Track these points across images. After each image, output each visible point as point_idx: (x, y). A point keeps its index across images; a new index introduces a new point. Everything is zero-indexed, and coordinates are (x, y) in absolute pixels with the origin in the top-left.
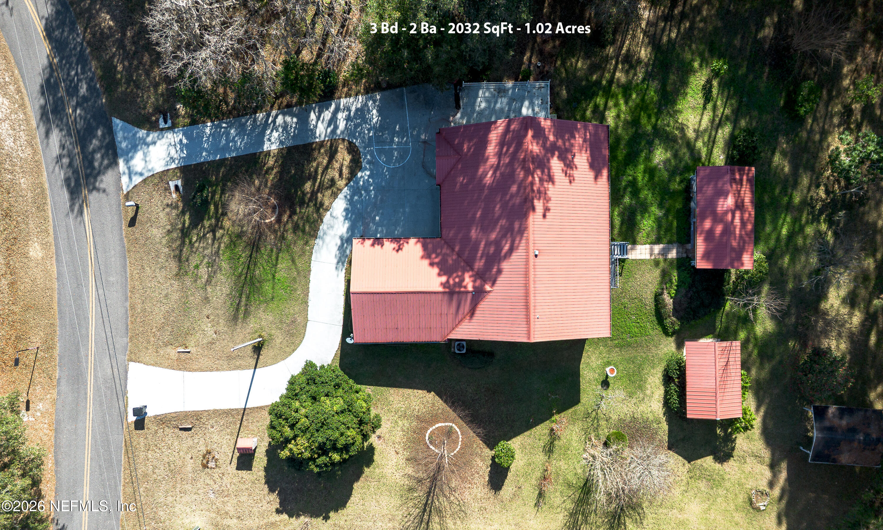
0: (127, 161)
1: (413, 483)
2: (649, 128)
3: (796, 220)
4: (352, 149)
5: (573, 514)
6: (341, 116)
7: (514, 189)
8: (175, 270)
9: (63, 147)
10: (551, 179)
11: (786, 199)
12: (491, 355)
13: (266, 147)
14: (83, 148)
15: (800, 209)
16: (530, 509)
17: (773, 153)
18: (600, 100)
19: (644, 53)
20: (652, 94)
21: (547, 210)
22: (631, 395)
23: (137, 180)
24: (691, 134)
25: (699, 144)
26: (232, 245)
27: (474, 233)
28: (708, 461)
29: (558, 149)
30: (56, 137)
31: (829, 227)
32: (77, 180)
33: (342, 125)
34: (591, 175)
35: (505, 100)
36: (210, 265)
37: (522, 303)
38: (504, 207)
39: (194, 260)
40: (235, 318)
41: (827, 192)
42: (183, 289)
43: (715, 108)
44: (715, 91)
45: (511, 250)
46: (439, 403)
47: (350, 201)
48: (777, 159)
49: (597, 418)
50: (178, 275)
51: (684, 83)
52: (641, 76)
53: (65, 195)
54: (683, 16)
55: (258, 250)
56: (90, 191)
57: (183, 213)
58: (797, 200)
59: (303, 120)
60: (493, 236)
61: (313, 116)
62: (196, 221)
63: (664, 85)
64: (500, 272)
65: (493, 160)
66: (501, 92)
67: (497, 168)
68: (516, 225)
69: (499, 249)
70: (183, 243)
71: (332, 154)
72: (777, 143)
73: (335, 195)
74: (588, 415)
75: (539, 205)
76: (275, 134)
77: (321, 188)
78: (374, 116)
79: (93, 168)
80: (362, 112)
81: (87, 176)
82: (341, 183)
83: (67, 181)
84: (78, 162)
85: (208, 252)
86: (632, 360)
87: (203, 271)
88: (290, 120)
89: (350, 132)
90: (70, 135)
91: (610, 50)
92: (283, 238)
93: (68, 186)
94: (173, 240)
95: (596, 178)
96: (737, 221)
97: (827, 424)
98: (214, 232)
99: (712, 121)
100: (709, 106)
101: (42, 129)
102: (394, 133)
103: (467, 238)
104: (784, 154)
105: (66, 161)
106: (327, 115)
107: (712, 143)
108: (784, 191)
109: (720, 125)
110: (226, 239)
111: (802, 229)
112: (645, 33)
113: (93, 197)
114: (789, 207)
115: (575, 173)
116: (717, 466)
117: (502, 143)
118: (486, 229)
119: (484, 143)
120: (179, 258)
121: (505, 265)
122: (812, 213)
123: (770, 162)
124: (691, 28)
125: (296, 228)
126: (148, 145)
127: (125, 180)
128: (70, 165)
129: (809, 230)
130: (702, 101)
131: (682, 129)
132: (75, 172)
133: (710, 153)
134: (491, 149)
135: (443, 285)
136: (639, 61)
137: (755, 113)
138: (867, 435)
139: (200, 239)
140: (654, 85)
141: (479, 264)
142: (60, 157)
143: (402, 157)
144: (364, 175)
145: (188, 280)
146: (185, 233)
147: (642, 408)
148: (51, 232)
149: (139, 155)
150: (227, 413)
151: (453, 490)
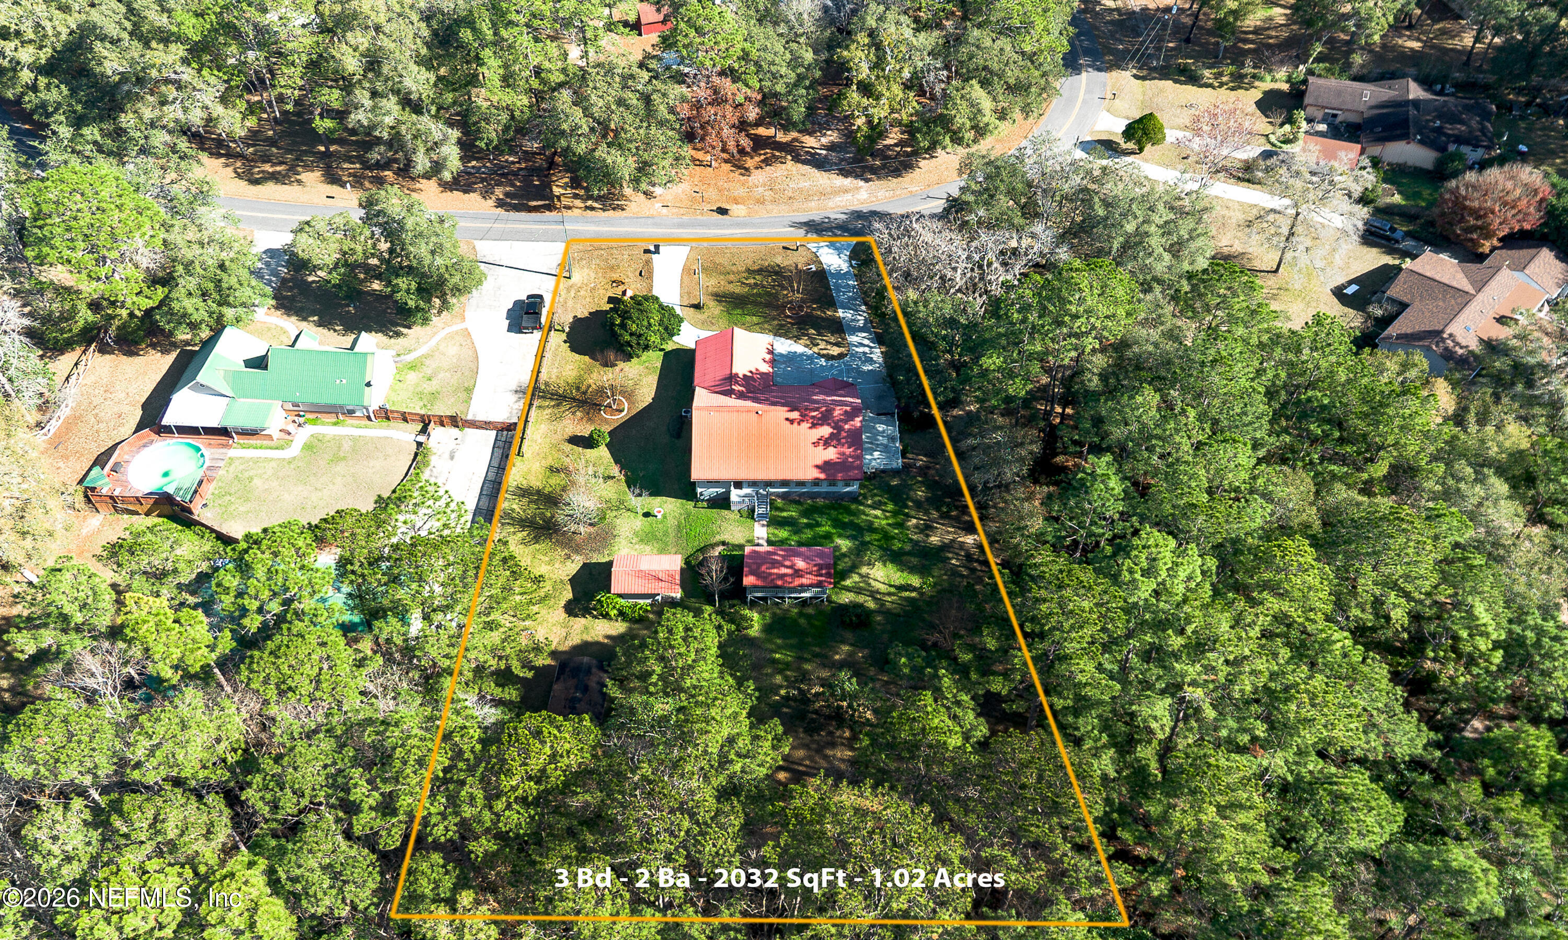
0: (827, 246)
1: (583, 388)
2: (868, 539)
3: (788, 666)
4: (841, 356)
5: (538, 492)
6: (867, 350)
8: (752, 268)
9: (836, 219)
10: (814, 426)
11: (808, 656)
12: (678, 436)
13: (840, 310)
14: (836, 226)
15: (799, 669)
16: (550, 462)
17: (851, 645)
18: (890, 507)
19: (934, 540)
20: (897, 545)
21: (791, 421)
22: (636, 534)
23: (814, 250)
24: (864, 570)
25: (856, 578)
26: (769, 294)
28: (568, 595)
29: (839, 433)
30: (844, 217)
31: (782, 697)
32: (813, 225)
33: (861, 350)
34: (819, 462)
35: (885, 441)
36: (755, 284)
39: (758, 277)
41: (817, 695)
42: (739, 273)
43: (890, 594)
44: (907, 594)
46: (642, 406)
47: (802, 355)
48: (846, 648)
49: (618, 509)
50: (748, 271)
51: (912, 570)
52: (915, 537)
53: (803, 220)
54: (973, 570)
55: (766, 306)
56: (806, 230)
57: (792, 271)
58: (808, 667)
61: (865, 334)
63: (909, 554)
66: (892, 439)
70: (770, 271)
71: (837, 344)
72: (862, 648)
73: (806, 346)
74: (622, 502)
75: (795, 415)
76: (850, 315)
77: (811, 339)
78: (867, 367)
79: (822, 232)
80: (871, 361)
81: (816, 229)
82: (816, 349)
83: (813, 221)
84: (826, 225)
85: (764, 283)
86: (666, 534)
87: (751, 281)
88: (861, 323)
89: (854, 355)
90: (843, 222)
91: (935, 514)
92: (774, 319)
93: (809, 221)
94: (771, 266)
95: (817, 467)
96: (784, 571)
97: (594, 670)
99: (878, 592)
100: (893, 590)
101: (847, 211)
102: (855, 378)
104: (851, 654)
105: (826, 220)
106: (866, 342)
107: (858, 590)
108: (816, 655)
109: (874, 599)
111: (780, 672)
112: (953, 541)
113: (802, 232)
114: (801, 659)
115: (821, 448)
116: (563, 603)
120: (760, 270)
122: (796, 681)
123: (843, 642)
124: (963, 576)
125: (782, 326)
126: (839, 255)
127: (814, 244)
128: (824, 222)
129: (778, 679)
130: (897, 583)
131: (870, 564)
132: (819, 224)
133: (848, 589)
136: (928, 536)
137: (889, 627)
138: (580, 700)
140: (908, 547)
142: (828, 217)
144: (823, 362)
145: (745, 274)
147: (624, 542)
149: (832, 251)
151: (574, 413)
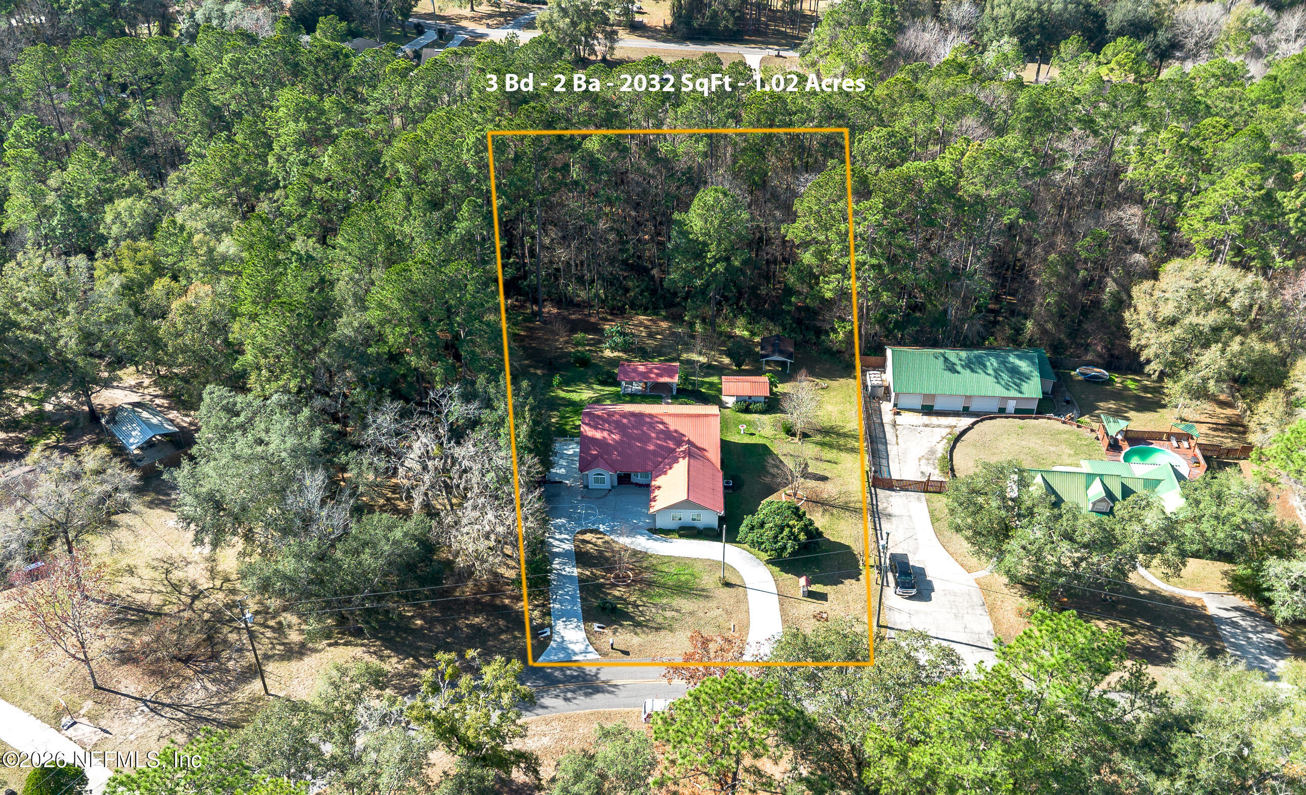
0: (575, 654)
4: (583, 532)
6: (558, 536)
7: (625, 421)
8: (668, 632)
9: (557, 696)
13: (576, 574)
14: (560, 682)
23: (591, 648)
26: (650, 596)
27: (651, 447)
32: (588, 688)
33: (564, 536)
36: (664, 609)
37: (694, 419)
38: (634, 427)
39: (660, 620)
40: (707, 597)
42: (682, 628)
45: (663, 423)
47: (621, 534)
50: (672, 630)
53: (599, 696)
55: (654, 582)
56: (598, 679)
57: (621, 625)
59: (558, 555)
60: (653, 435)
61: (557, 550)
62: (627, 616)
64: (676, 431)
65: (605, 434)
67: (610, 432)
68: (648, 420)
69: (662, 431)
70: (646, 626)
71: (585, 542)
73: (616, 542)
76: (567, 569)
77: (609, 547)
78: (561, 521)
79: (578, 676)
80: (558, 526)
81: (584, 680)
82: (607, 538)
83: (587, 695)
84: (572, 686)
85: (654, 610)
87: (668, 614)
88: (557, 561)
89: (571, 532)
90: (547, 691)
92: (646, 568)
93: (591, 694)
94: (644, 632)
98: (638, 606)
101: (540, 711)
102: (575, 513)
103: (654, 453)
105: (569, 695)
106: (556, 543)
110: (644, 599)
113: (603, 676)
117: (596, 428)
118: (648, 439)
119: (593, 440)
120: (658, 629)
121: (672, 428)
125: (639, 561)
126: (563, 641)
127: (590, 656)
128: (573, 691)
132: (580, 688)
134: (598, 435)
135: (684, 458)
139: (643, 615)
141: (671, 445)
142: (566, 699)
143: (592, 509)
144: (602, 528)
145: (676, 625)
146: (638, 624)
148: (627, 709)
149: (571, 646)
150: (781, 605)
